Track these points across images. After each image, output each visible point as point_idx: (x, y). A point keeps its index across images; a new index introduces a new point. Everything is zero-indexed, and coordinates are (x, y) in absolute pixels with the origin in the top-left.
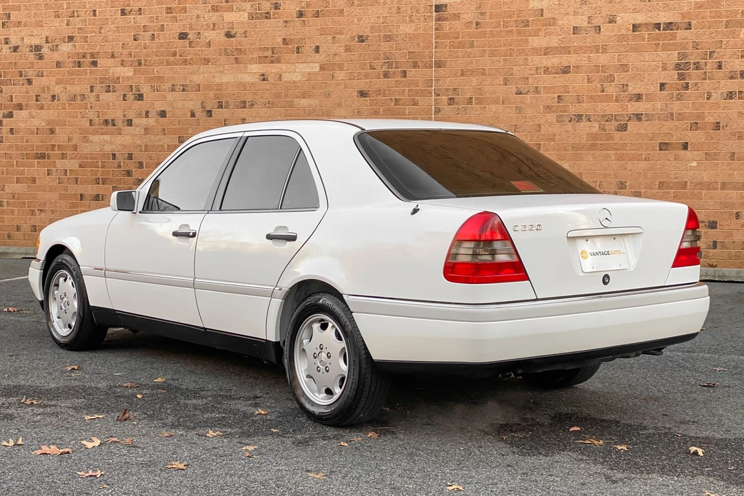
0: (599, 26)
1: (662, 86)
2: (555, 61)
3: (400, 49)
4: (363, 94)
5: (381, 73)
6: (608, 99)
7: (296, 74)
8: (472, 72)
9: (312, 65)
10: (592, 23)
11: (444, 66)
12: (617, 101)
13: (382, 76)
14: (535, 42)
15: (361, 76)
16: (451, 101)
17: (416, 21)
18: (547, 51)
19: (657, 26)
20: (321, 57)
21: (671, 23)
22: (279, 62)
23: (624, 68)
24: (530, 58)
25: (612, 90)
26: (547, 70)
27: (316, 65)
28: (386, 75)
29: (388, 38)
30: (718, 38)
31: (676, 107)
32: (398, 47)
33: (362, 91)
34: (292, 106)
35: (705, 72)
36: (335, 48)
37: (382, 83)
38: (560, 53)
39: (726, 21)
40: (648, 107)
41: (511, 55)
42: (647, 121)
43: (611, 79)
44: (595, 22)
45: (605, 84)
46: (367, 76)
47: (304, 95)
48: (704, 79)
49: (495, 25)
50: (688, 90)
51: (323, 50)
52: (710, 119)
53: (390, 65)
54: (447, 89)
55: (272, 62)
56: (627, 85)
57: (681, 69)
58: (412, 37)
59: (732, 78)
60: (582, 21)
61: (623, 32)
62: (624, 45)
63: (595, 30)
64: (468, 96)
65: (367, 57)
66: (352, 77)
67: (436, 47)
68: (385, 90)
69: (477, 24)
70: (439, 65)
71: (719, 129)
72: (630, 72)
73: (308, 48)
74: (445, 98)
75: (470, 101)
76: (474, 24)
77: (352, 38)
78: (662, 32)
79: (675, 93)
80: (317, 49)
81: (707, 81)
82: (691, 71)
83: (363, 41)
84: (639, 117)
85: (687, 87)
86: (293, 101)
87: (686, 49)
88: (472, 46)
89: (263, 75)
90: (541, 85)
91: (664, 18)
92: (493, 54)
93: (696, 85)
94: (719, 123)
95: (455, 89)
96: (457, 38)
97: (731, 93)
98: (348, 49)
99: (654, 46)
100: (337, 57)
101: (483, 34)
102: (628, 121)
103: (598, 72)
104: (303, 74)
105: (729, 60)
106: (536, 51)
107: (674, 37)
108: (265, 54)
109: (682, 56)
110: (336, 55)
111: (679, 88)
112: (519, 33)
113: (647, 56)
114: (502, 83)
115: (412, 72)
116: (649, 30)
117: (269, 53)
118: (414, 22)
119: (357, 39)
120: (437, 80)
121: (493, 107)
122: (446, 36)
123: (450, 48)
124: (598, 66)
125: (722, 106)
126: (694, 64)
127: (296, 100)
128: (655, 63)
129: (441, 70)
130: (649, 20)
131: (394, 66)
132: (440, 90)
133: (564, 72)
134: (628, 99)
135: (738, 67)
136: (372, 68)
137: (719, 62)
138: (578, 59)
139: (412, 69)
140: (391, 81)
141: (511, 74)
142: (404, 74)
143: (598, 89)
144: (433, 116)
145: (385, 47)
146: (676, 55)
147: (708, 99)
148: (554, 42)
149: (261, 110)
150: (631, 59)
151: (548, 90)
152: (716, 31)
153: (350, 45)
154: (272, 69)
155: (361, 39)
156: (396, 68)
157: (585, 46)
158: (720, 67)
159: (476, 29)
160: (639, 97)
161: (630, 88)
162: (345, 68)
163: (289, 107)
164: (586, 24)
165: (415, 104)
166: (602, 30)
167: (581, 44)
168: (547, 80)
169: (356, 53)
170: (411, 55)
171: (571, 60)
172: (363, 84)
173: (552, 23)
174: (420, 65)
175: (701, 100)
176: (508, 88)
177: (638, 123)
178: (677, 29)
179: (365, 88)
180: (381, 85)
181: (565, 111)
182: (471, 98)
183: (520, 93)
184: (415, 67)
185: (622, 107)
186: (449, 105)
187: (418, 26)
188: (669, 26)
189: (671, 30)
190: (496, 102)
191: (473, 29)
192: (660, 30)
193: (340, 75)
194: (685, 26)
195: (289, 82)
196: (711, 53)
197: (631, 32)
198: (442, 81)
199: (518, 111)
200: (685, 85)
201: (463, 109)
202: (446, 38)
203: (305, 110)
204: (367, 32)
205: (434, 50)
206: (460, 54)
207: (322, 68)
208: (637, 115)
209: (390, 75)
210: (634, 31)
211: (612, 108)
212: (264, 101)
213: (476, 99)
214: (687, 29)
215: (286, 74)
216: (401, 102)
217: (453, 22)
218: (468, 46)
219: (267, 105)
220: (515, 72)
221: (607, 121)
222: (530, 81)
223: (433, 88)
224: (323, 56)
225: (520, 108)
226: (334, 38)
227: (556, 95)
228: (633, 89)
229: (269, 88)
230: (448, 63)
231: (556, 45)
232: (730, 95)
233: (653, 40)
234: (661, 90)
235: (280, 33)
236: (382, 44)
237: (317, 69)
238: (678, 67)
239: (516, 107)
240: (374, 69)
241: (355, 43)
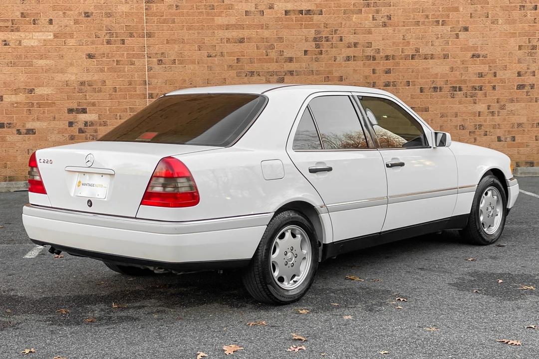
0: (263, 11)
1: (306, 52)
2: (234, 34)
3: (118, 23)
4: (90, 56)
5: (105, 41)
6: (271, 61)
7: (33, 41)
8: (175, 41)
9: (47, 33)
10: (258, 9)
11: (154, 36)
12: (277, 62)
13: (105, 43)
14: (219, 20)
15: (89, 43)
16: (160, 62)
17: (130, 3)
18: (228, 27)
19: (301, 12)
20: (54, 28)
21: (309, 10)
22: (18, 30)
23: (281, 39)
24: (216, 32)
25: (273, 54)
26: (228, 40)
27: (52, 34)
28: (108, 42)
29: (109, 15)
30: (339, 21)
31: (314, 66)
32: (117, 22)
33: (89, 54)
34: (31, 65)
35: (332, 43)
36: (65, 21)
37: (106, 48)
38: (237, 28)
39: (344, 10)
40: (297, 66)
41: (202, 29)
42: (297, 75)
43: (272, 47)
44: (260, 8)
45: (269, 51)
46: (93, 43)
47: (41, 57)
48: (332, 48)
49: (190, 8)
50: (322, 54)
51: (56, 22)
52: (336, 74)
53: (112, 35)
54: (156, 53)
55: (12, 31)
56: (283, 51)
57: (317, 41)
58: (127, 15)
59: (349, 47)
60: (251, 7)
61: (279, 15)
62: (280, 24)
63: (260, 13)
64: (173, 58)
65: (92, 29)
66: (81, 44)
67: (146, 22)
68: (108, 54)
69: (177, 6)
70: (149, 35)
71: (342, 81)
72: (285, 43)
73: (43, 21)
74: (155, 60)
75: (174, 62)
76: (175, 7)
77: (80, 14)
78: (304, 16)
79: (314, 57)
80: (51, 22)
81: (334, 49)
82: (323, 42)
83: (88, 16)
84: (291, 73)
85: (321, 53)
86: (32, 62)
87: (320, 28)
88: (174, 22)
89: (5, 41)
90: (225, 51)
91: (305, 7)
92: (189, 29)
93: (327, 51)
94: (342, 77)
95: (162, 54)
96: (162, 16)
97: (348, 57)
98: (76, 22)
99: (300, 25)
100: (68, 28)
101: (182, 14)
102: (284, 75)
103: (264, 43)
104: (39, 41)
105: (346, 36)
106: (220, 27)
107: (312, 20)
108: (6, 24)
109: (317, 32)
110: (66, 26)
111: (316, 54)
112: (208, 14)
113: (295, 32)
114: (197, 49)
115: (129, 41)
116: (295, 14)
117: (10, 24)
118: (128, 3)
119: (83, 15)
120: (148, 47)
121: (191, 67)
122: (154, 15)
123: (157, 24)
124: (264, 38)
125: (343, 66)
126: (325, 38)
127: (35, 61)
128: (301, 37)
129: (151, 40)
130: (295, 8)
131: (115, 36)
132: (150, 54)
133: (241, 42)
134: (284, 60)
135: (352, 40)
136: (97, 37)
137: (341, 37)
138: (250, 33)
139: (129, 39)
140: (114, 47)
141: (204, 43)
142: (123, 42)
143: (264, 54)
144: (147, 73)
145: (107, 21)
146: (314, 31)
147: (335, 61)
148: (233, 21)
149: (4, 68)
150: (285, 34)
151: (230, 54)
152: (338, 16)
153: (78, 19)
154: (12, 37)
155: (87, 15)
156: (116, 37)
157: (254, 24)
158: (341, 40)
159: (176, 10)
160: (291, 60)
161: (285, 54)
162: (75, 37)
163: (29, 66)
164: (253, 9)
165: (133, 64)
166: (265, 14)
167: (251, 23)
168: (229, 47)
169: (83, 26)
170: (128, 28)
171: (245, 33)
172: (90, 49)
173: (230, 8)
174: (135, 35)
175: (330, 62)
176: (201, 53)
177: (291, 77)
178: (314, 14)
179: (93, 52)
180: (105, 50)
181: (243, 69)
182: (175, 60)
183: (210, 56)
184: (131, 37)
185: (280, 66)
186: (158, 64)
187: (132, 6)
188: (308, 12)
189: (310, 15)
190: (193, 62)
191: (174, 10)
192: (302, 15)
193: (71, 42)
194: (319, 12)
195: (28, 47)
196: (336, 30)
197: (284, 16)
198: (152, 48)
199: (209, 69)
200: (320, 52)
201: (169, 68)
202: (154, 16)
203: (43, 69)
204: (91, 9)
205: (145, 25)
206: (165, 28)
207: (55, 36)
208: (291, 71)
209: (112, 43)
210: (286, 15)
211: (273, 67)
212: (6, 61)
213: (179, 60)
214: (320, 14)
215: (25, 40)
216: (121, 62)
217: (159, 5)
218: (171, 22)
219: (10, 65)
220: (206, 42)
221: (271, 76)
222: (217, 48)
223: (146, 52)
224: (56, 27)
225: (211, 67)
226: (64, 13)
227: (235, 58)
228: (287, 54)
229: (11, 52)
230: (156, 35)
231: (234, 23)
232: (348, 59)
233: (299, 21)
234: (305, 55)
235: (18, 8)
236: (104, 19)
237: (52, 37)
238: (315, 39)
239: (208, 66)
240: (99, 37)
241: (82, 17)
